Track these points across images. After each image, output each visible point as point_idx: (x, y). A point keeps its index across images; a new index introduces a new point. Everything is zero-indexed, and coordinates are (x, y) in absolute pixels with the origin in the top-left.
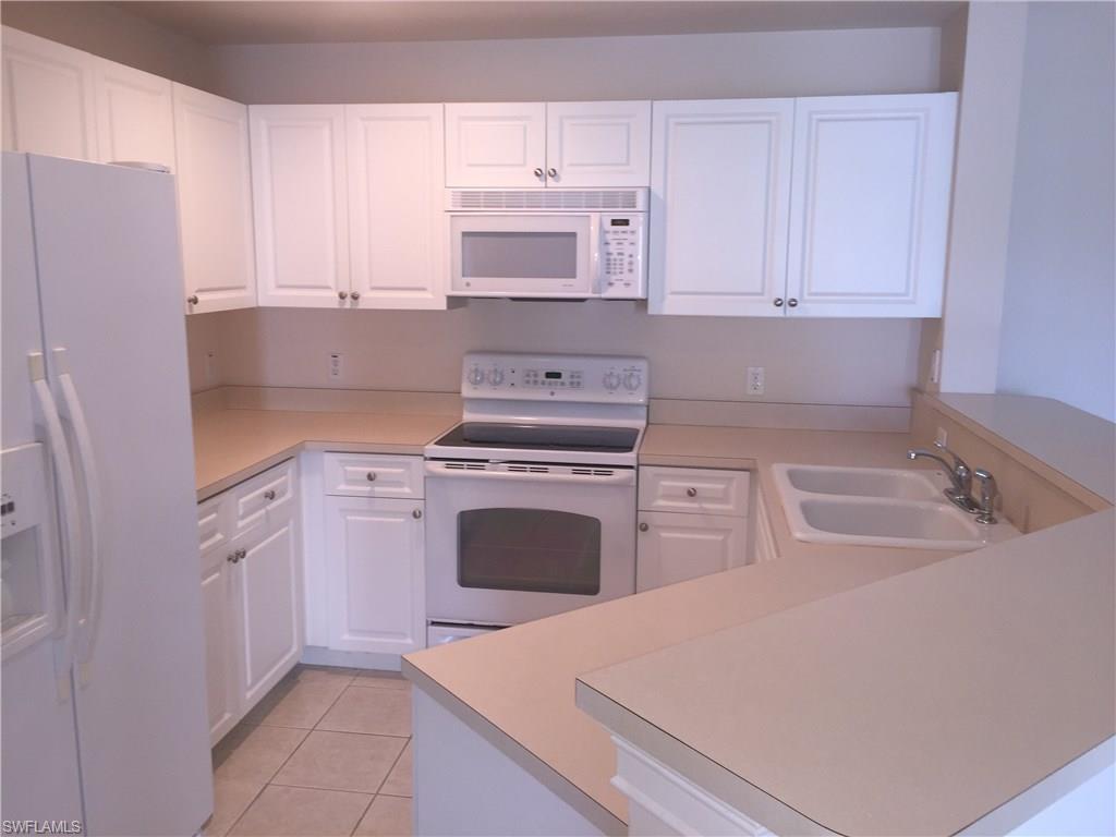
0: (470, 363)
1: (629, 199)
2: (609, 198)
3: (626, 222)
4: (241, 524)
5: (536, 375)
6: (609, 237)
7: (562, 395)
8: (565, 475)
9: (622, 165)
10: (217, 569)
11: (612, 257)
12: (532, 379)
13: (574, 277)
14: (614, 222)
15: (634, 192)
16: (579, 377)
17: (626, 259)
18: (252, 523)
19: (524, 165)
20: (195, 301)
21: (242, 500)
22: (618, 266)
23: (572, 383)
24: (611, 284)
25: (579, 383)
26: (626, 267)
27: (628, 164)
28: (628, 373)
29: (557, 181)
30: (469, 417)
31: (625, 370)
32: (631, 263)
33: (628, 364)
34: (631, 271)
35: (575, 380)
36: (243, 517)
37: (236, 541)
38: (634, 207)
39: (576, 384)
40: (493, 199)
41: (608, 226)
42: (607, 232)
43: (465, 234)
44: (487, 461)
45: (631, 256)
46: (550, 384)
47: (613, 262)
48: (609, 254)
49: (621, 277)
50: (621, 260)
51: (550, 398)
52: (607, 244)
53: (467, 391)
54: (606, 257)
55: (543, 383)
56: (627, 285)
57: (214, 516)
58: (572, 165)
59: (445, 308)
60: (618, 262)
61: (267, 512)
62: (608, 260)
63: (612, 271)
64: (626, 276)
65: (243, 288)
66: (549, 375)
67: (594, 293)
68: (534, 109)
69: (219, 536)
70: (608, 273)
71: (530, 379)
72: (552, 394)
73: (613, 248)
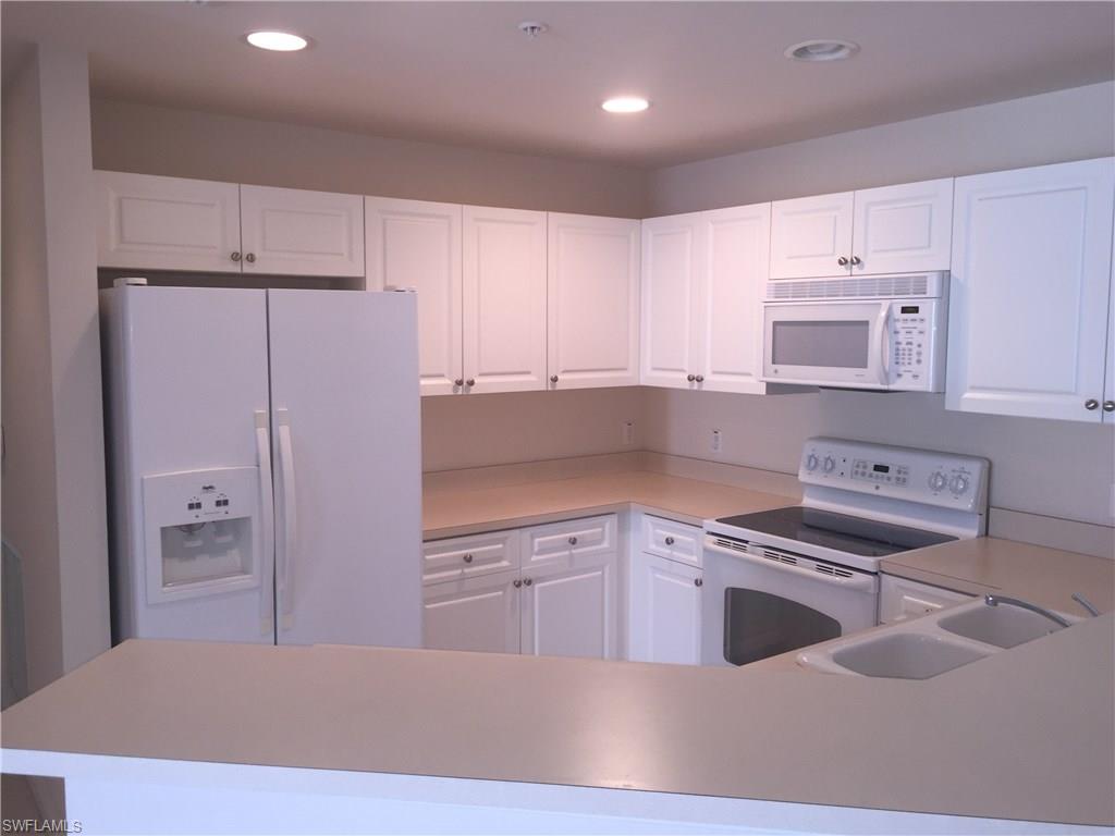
0: (809, 448)
1: (920, 286)
2: (901, 285)
3: (915, 310)
4: (534, 558)
5: (865, 467)
6: (899, 325)
7: (886, 491)
8: (806, 569)
9: (922, 248)
10: (502, 587)
11: (901, 347)
12: (860, 470)
13: (866, 367)
14: (905, 310)
15: (925, 277)
16: (905, 473)
17: (915, 349)
18: (547, 560)
19: (833, 255)
20: (555, 380)
21: (537, 540)
22: (907, 357)
23: (898, 479)
24: (899, 375)
25: (904, 480)
26: (915, 358)
27: (929, 246)
28: (956, 474)
29: (862, 268)
30: (809, 502)
31: (954, 471)
32: (919, 354)
33: (957, 464)
34: (919, 362)
35: (901, 476)
36: (537, 554)
37: (526, 571)
38: (925, 293)
39: (902, 482)
40: (800, 289)
41: (897, 312)
42: (898, 320)
43: (776, 324)
44: (747, 542)
45: (919, 346)
46: (877, 476)
47: (901, 352)
48: (898, 343)
49: (908, 368)
50: (910, 350)
51: (876, 492)
52: (896, 332)
53: (803, 477)
54: (895, 346)
55: (871, 476)
56: (915, 376)
57: (500, 546)
58: (875, 251)
59: (764, 393)
60: (907, 352)
61: (571, 555)
62: (898, 349)
63: (901, 361)
64: (914, 367)
65: (625, 369)
66: (877, 468)
67: (882, 384)
68: (843, 199)
69: (505, 563)
70: (897, 363)
71: (858, 471)
72: (877, 488)
73: (902, 337)
